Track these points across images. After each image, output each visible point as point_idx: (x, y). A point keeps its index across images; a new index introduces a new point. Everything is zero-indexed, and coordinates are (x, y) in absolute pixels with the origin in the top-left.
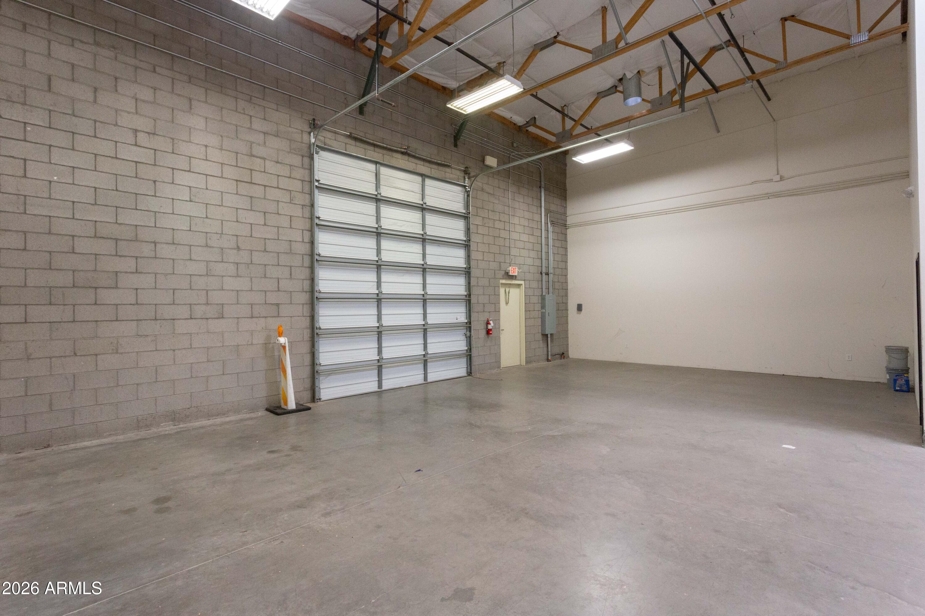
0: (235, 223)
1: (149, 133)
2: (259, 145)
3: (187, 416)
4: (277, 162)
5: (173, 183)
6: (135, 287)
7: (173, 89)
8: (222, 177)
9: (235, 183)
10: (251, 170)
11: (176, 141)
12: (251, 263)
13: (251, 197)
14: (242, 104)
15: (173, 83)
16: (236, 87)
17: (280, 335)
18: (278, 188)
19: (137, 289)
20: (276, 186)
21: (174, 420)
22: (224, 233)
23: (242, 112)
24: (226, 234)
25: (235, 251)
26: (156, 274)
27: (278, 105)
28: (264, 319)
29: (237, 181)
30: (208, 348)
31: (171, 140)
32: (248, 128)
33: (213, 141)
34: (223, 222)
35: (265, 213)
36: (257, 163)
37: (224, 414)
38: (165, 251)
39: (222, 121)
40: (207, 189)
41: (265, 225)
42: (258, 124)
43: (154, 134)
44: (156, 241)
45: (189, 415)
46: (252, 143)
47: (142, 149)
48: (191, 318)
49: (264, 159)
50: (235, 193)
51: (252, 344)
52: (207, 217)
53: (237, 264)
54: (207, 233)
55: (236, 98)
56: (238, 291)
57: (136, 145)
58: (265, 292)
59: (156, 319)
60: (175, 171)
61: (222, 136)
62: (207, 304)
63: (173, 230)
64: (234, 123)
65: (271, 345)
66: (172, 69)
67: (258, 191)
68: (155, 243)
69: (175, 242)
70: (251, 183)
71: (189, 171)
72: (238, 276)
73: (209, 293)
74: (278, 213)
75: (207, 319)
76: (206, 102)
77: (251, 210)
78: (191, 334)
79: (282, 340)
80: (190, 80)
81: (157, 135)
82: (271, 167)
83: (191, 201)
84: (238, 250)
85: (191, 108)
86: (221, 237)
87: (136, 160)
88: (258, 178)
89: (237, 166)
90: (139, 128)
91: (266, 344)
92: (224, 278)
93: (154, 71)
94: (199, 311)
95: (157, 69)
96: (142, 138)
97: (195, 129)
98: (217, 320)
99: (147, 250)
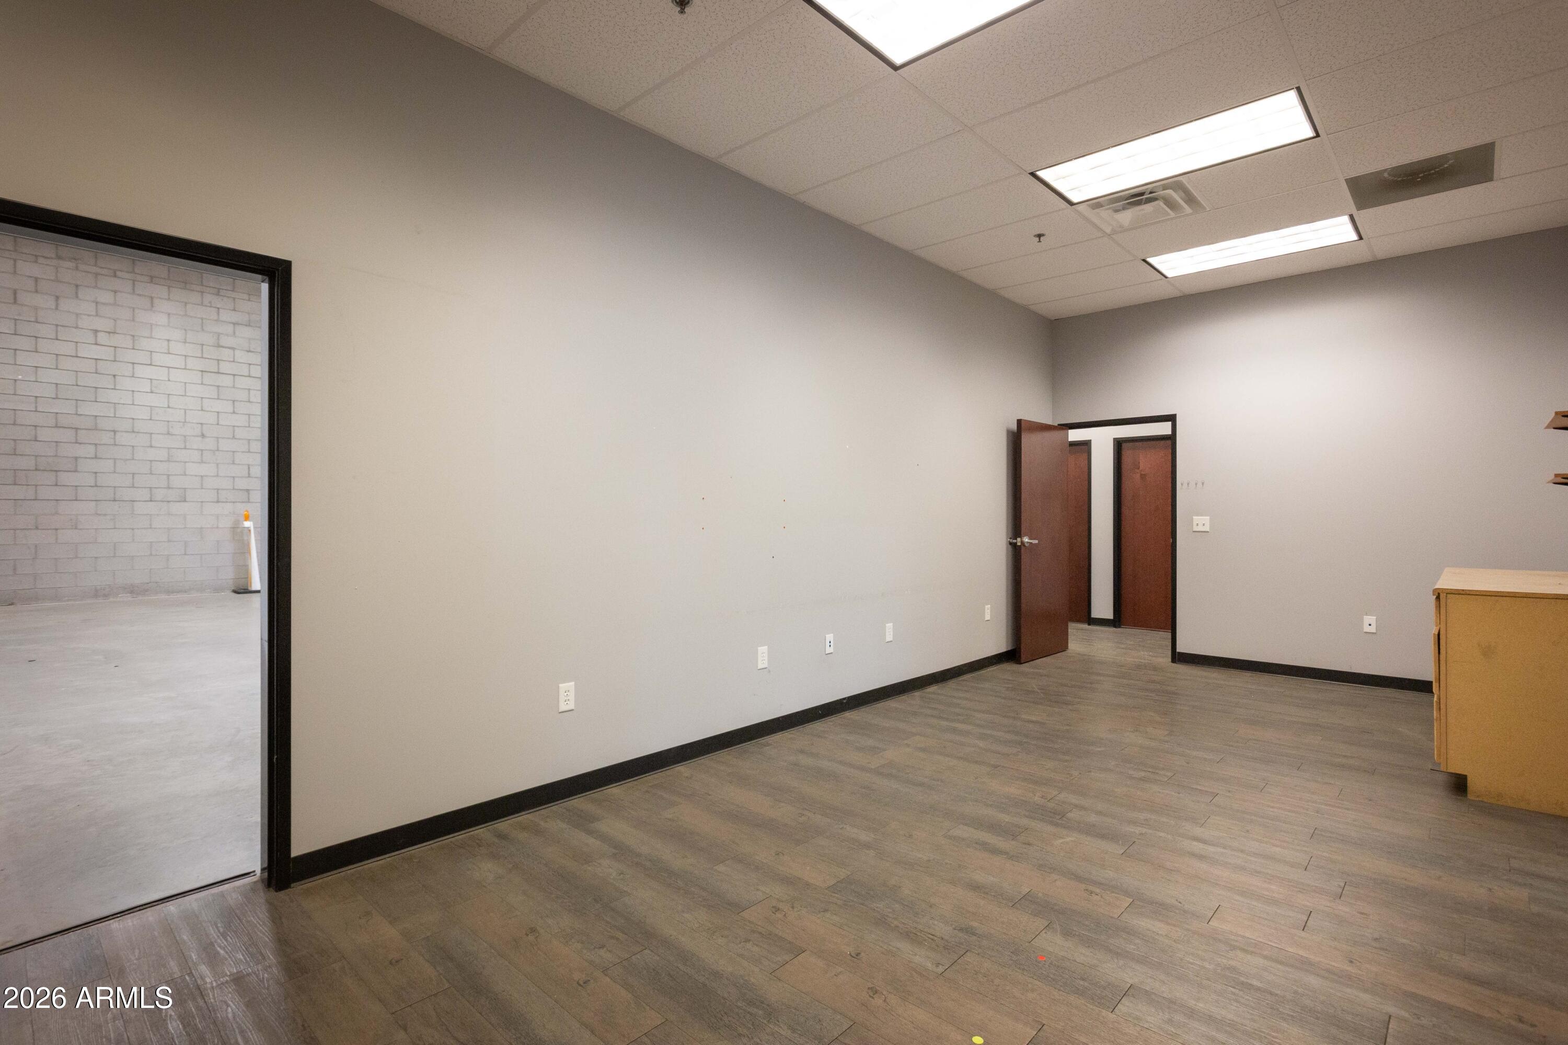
0: (200, 412)
1: (109, 333)
2: (227, 335)
3: (147, 591)
4: (249, 351)
5: (133, 376)
6: (95, 471)
7: (134, 289)
8: (185, 369)
9: (200, 373)
10: (218, 360)
11: (136, 338)
12: (218, 450)
13: (218, 386)
14: (208, 298)
15: (134, 284)
16: (202, 282)
17: (247, 518)
18: (249, 376)
19: (96, 473)
20: (247, 374)
21: (132, 592)
22: (187, 420)
23: (209, 305)
24: (189, 423)
25: (200, 439)
26: (115, 459)
27: (250, 295)
28: (231, 504)
29: (202, 371)
30: (169, 529)
31: (132, 337)
32: (216, 320)
33: (177, 335)
34: (187, 411)
35: (234, 401)
36: (226, 354)
37: (186, 592)
38: (123, 438)
39: (186, 315)
40: (169, 380)
41: (234, 412)
42: (226, 316)
43: (114, 333)
44: (116, 430)
45: (148, 589)
46: (219, 334)
47: (103, 348)
48: (151, 501)
49: (233, 349)
50: (200, 383)
51: (217, 528)
52: (169, 407)
53: (202, 450)
54: (168, 421)
55: (202, 292)
56: (202, 476)
57: (96, 344)
58: (234, 477)
59: (115, 500)
60: (135, 365)
61: (185, 330)
62: (169, 488)
63: (133, 419)
64: (199, 316)
65: (239, 530)
66: (133, 272)
67: (227, 381)
68: (115, 432)
69: (135, 430)
70: (218, 373)
71: (151, 365)
72: (202, 462)
73: (171, 477)
74: (249, 401)
75: (168, 502)
76: (169, 299)
77: (218, 399)
78: (151, 515)
79: (247, 524)
80: (152, 279)
81: (117, 333)
82: (240, 356)
83: (152, 392)
84: (203, 438)
85: (152, 306)
86: (184, 425)
87: (96, 357)
88: (225, 367)
89: (202, 357)
90: (99, 329)
91: (233, 528)
92: (187, 464)
93: (115, 276)
94: (159, 494)
95: (119, 273)
96: (102, 338)
97: (157, 325)
98: (179, 503)
99: (106, 438)
